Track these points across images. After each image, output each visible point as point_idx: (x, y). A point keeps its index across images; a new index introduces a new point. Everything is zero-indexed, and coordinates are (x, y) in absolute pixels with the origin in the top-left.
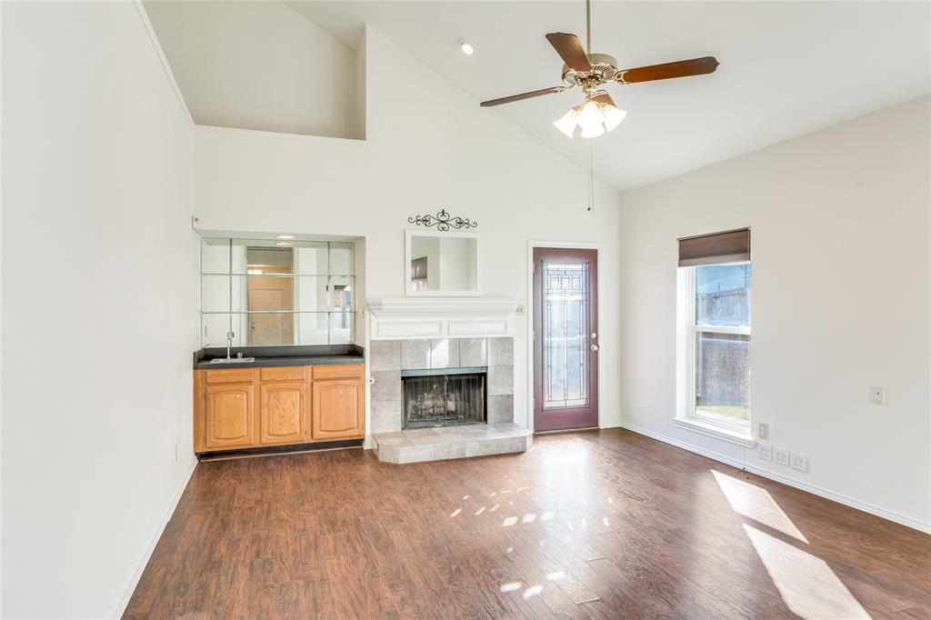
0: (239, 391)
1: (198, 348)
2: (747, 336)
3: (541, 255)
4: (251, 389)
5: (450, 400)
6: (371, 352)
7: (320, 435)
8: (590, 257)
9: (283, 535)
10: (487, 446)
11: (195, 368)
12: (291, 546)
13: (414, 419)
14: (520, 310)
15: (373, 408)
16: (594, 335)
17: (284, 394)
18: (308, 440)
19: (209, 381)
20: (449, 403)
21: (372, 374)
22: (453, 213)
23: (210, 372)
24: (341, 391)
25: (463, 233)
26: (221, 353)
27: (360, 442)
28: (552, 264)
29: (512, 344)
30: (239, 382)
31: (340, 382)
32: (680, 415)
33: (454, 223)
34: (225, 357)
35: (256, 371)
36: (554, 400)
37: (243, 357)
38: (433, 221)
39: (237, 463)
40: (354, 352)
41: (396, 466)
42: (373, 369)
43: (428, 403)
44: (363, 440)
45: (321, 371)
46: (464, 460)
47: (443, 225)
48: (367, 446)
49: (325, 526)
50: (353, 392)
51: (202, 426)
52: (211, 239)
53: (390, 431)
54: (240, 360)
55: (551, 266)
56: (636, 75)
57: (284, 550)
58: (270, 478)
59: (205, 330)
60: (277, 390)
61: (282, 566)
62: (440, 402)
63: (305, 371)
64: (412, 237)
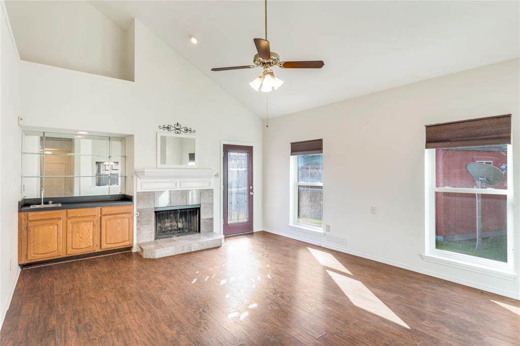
0: (52, 224)
1: (20, 199)
2: (322, 187)
3: (227, 148)
4: (60, 223)
5: (180, 222)
6: (137, 198)
7: (105, 246)
8: (249, 150)
9: (93, 307)
10: (202, 245)
11: (20, 211)
12: (101, 313)
13: (161, 233)
14: (217, 175)
15: (138, 229)
16: (251, 187)
17: (83, 224)
18: (98, 250)
19: (30, 219)
20: (179, 224)
21: (138, 210)
22: (183, 125)
23: (30, 214)
24: (119, 221)
25: (188, 135)
26: (37, 201)
27: (130, 248)
28: (232, 152)
29: (213, 192)
30: (52, 219)
31: (118, 216)
32: (291, 224)
33: (183, 130)
34: (40, 204)
35: (64, 212)
36: (233, 219)
37: (53, 203)
38: (172, 128)
39: (50, 268)
40: (126, 198)
41: (154, 260)
42: (138, 208)
43: (168, 224)
44: (132, 247)
45: (107, 209)
46: (191, 253)
47: (178, 131)
48: (134, 250)
49: (120, 299)
50: (127, 221)
51: (24, 247)
52: (27, 132)
53: (148, 241)
54: (51, 205)
55: (232, 154)
56: (288, 65)
57: (96, 316)
58: (76, 274)
59: (23, 188)
60: (78, 222)
61: (98, 325)
62: (174, 224)
63: (96, 211)
64: (161, 136)
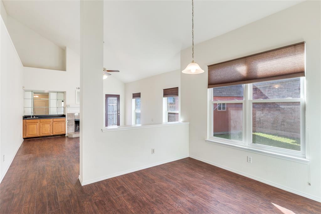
0: (34, 124)
1: (24, 115)
3: (107, 96)
4: (38, 124)
6: (67, 116)
7: (55, 133)
8: (118, 96)
11: (23, 119)
15: (68, 127)
16: (119, 112)
17: (46, 125)
18: (52, 134)
19: (27, 122)
21: (67, 120)
23: (27, 120)
24: (60, 124)
26: (30, 117)
27: (65, 135)
30: (34, 122)
31: (60, 122)
35: (39, 120)
37: (35, 117)
40: (63, 116)
41: (72, 138)
44: (65, 134)
45: (55, 120)
48: (66, 135)
50: (63, 124)
51: (25, 132)
52: (26, 91)
53: (72, 132)
55: (110, 98)
59: (24, 111)
60: (44, 124)
63: (51, 120)
